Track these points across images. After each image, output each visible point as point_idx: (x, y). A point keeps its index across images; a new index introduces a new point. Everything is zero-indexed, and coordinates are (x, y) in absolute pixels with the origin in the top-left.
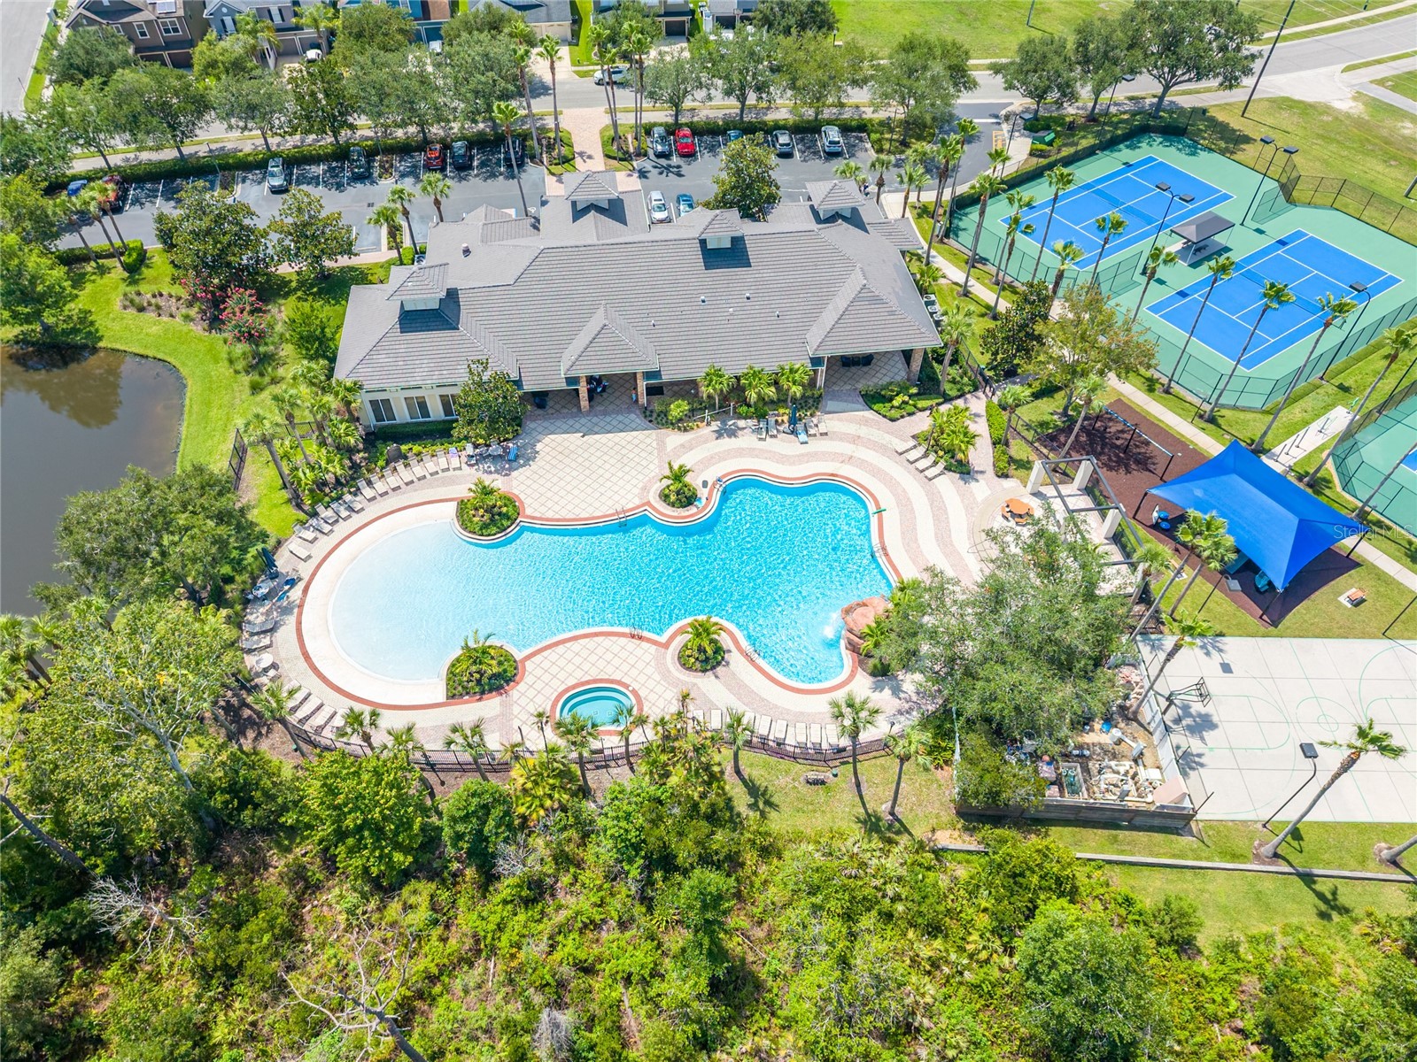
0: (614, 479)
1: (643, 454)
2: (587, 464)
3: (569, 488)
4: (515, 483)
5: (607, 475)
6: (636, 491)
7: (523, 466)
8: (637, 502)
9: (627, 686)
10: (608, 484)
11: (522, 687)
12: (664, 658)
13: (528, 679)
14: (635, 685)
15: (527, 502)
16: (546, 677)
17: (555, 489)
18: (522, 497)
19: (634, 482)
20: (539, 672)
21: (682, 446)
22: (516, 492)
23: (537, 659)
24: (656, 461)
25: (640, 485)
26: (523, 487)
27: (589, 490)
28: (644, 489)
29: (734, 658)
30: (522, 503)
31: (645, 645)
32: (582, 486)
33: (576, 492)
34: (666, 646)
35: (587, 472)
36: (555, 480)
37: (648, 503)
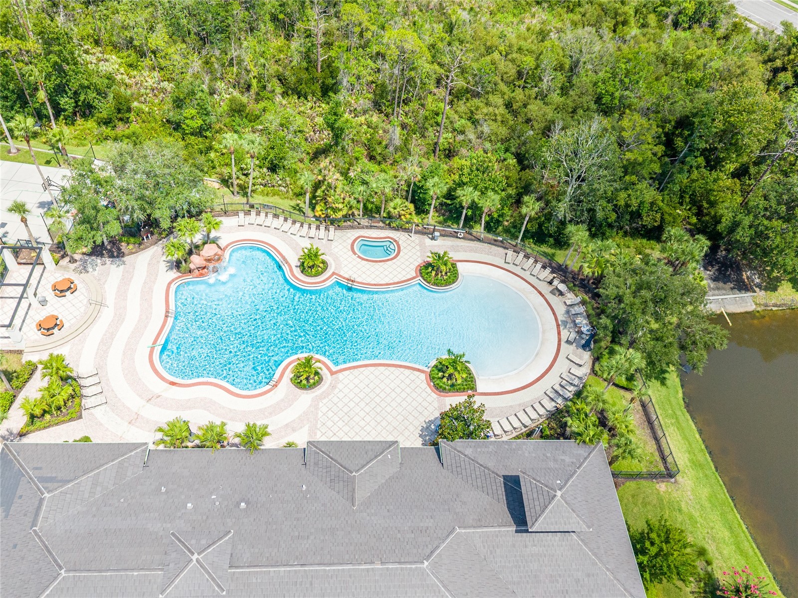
0: (357, 400)
1: (330, 424)
2: (379, 419)
3: (393, 395)
4: (436, 404)
5: (362, 404)
6: (340, 386)
7: (431, 422)
8: (341, 376)
9: (359, 257)
10: (362, 395)
11: (417, 264)
12: (336, 267)
13: (414, 267)
14: (355, 257)
15: (424, 385)
16: (403, 266)
17: (404, 395)
18: (429, 390)
19: (341, 395)
20: (408, 269)
21: (294, 430)
22: (435, 396)
23: (409, 277)
24: (320, 414)
25: (337, 390)
26: (429, 399)
27: (378, 391)
28: (333, 387)
29: (294, 261)
30: (429, 385)
31: (347, 276)
32: (383, 395)
33: (388, 390)
34: (334, 274)
35: (378, 409)
36: (404, 404)
37: (332, 373)
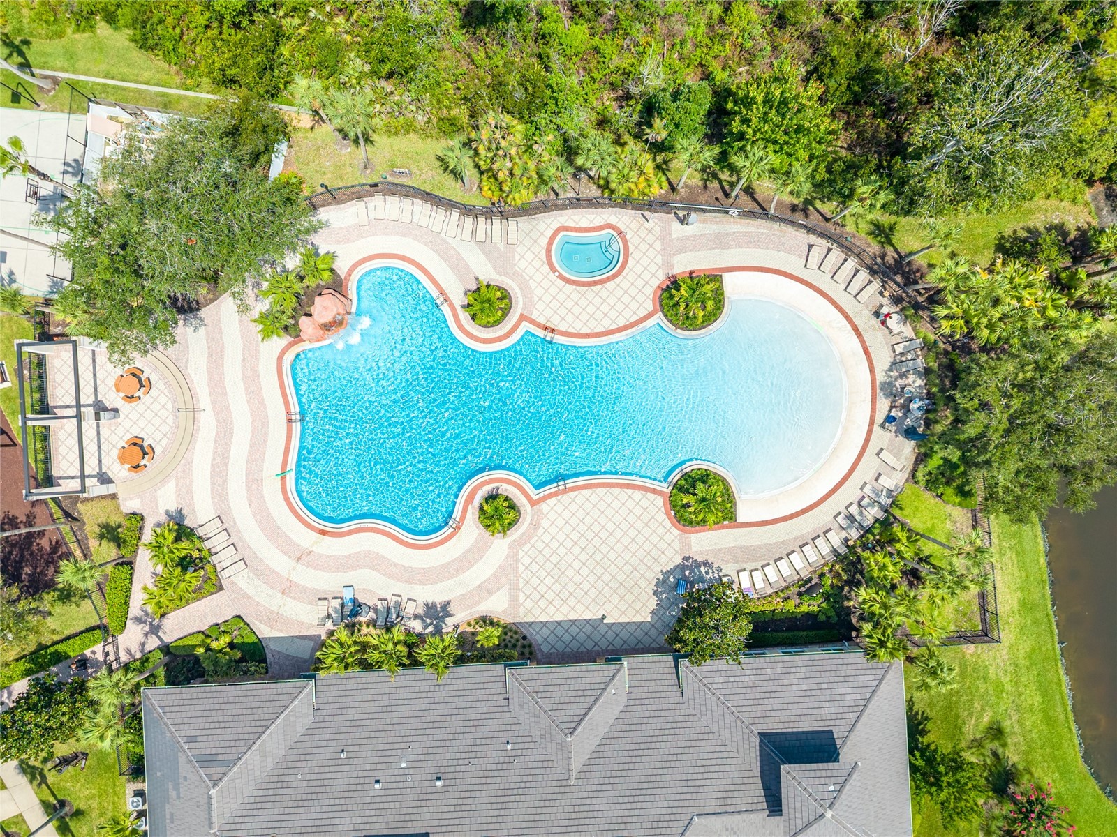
0: (569, 544)
1: (535, 581)
2: (599, 571)
3: (618, 533)
4: (677, 545)
5: (576, 550)
6: (545, 523)
7: (670, 572)
8: (545, 507)
9: (561, 277)
10: (575, 536)
11: (655, 283)
12: (524, 304)
13: (649, 291)
14: (553, 277)
15: (662, 516)
16: (633, 291)
17: (633, 533)
18: (668, 524)
19: (547, 538)
20: (641, 298)
21: (490, 593)
22: (676, 532)
23: (642, 313)
24: (522, 568)
25: (541, 531)
26: (668, 538)
27: (596, 528)
28: (535, 526)
29: (459, 299)
30: (668, 515)
31: (542, 320)
32: (603, 534)
33: (611, 527)
34: (523, 318)
35: (598, 557)
36: (633, 547)
37: (533, 503)
